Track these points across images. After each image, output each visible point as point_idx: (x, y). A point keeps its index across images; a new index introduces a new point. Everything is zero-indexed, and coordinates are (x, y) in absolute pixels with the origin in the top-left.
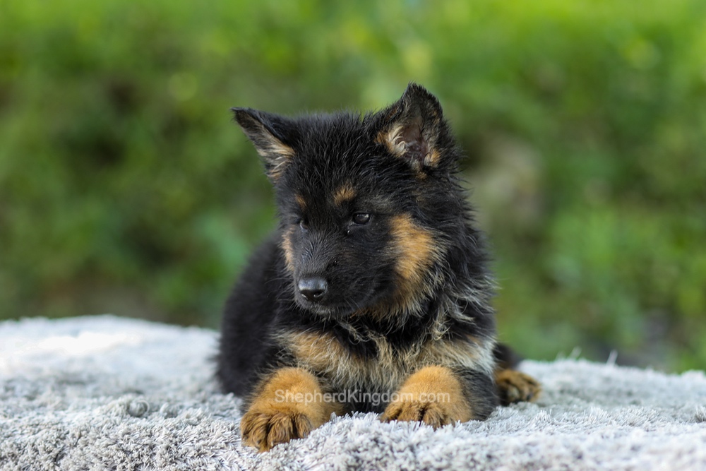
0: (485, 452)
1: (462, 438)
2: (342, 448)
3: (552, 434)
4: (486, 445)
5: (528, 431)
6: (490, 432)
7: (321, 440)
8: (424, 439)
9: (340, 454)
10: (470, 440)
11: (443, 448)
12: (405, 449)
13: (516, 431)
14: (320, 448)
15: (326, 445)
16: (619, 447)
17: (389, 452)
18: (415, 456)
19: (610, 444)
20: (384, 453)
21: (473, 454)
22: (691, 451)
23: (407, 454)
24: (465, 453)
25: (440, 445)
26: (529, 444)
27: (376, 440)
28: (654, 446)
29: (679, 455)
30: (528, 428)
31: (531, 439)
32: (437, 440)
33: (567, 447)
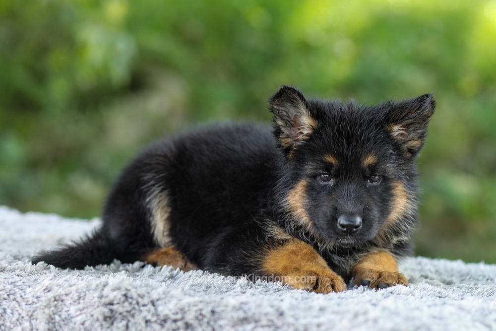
0: (209, 309)
1: (190, 295)
2: (100, 302)
4: (210, 303)
5: (235, 292)
6: (208, 293)
7: (82, 295)
8: (163, 296)
9: (98, 307)
10: (197, 298)
11: (177, 304)
12: (148, 303)
13: (226, 292)
14: (82, 301)
15: (86, 300)
16: (310, 308)
17: (136, 306)
18: (156, 309)
19: (302, 305)
20: (132, 306)
21: (201, 310)
22: (365, 313)
23: (150, 308)
24: (195, 308)
25: (174, 301)
26: (242, 303)
27: (125, 296)
28: (336, 308)
29: (356, 315)
30: (235, 290)
31: (243, 298)
32: (172, 297)
33: (272, 306)
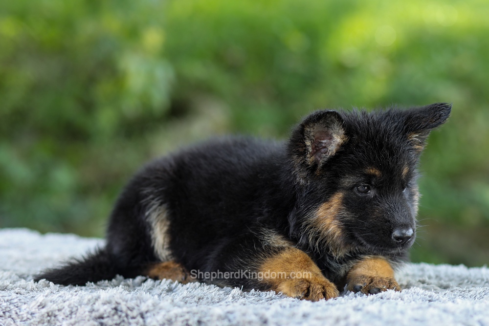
0: (196, 319)
1: (179, 307)
2: (90, 316)
3: (244, 305)
4: (197, 313)
5: (226, 303)
6: (199, 303)
7: (74, 309)
8: (151, 308)
9: (89, 320)
10: (185, 309)
11: (165, 315)
12: (137, 316)
13: (218, 302)
14: (73, 316)
15: (78, 314)
16: (294, 315)
17: (125, 319)
18: (144, 322)
19: (287, 312)
20: (121, 319)
21: (187, 320)
22: (346, 318)
23: (139, 320)
24: (182, 319)
25: (163, 313)
26: (228, 312)
27: (116, 309)
28: (319, 314)
29: (338, 320)
30: (226, 300)
31: (230, 308)
32: (161, 309)
33: (256, 315)
